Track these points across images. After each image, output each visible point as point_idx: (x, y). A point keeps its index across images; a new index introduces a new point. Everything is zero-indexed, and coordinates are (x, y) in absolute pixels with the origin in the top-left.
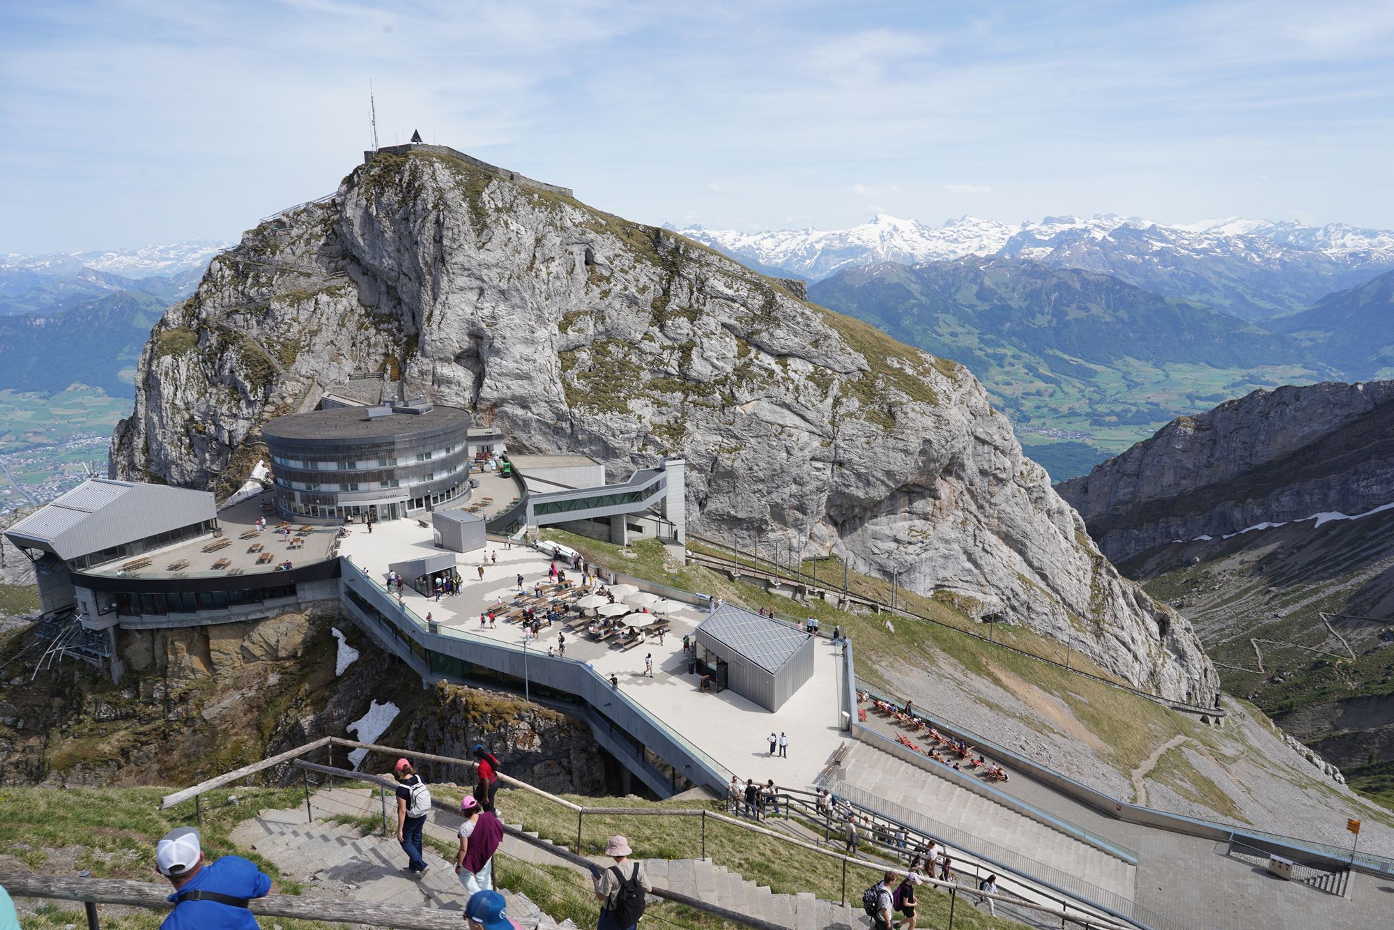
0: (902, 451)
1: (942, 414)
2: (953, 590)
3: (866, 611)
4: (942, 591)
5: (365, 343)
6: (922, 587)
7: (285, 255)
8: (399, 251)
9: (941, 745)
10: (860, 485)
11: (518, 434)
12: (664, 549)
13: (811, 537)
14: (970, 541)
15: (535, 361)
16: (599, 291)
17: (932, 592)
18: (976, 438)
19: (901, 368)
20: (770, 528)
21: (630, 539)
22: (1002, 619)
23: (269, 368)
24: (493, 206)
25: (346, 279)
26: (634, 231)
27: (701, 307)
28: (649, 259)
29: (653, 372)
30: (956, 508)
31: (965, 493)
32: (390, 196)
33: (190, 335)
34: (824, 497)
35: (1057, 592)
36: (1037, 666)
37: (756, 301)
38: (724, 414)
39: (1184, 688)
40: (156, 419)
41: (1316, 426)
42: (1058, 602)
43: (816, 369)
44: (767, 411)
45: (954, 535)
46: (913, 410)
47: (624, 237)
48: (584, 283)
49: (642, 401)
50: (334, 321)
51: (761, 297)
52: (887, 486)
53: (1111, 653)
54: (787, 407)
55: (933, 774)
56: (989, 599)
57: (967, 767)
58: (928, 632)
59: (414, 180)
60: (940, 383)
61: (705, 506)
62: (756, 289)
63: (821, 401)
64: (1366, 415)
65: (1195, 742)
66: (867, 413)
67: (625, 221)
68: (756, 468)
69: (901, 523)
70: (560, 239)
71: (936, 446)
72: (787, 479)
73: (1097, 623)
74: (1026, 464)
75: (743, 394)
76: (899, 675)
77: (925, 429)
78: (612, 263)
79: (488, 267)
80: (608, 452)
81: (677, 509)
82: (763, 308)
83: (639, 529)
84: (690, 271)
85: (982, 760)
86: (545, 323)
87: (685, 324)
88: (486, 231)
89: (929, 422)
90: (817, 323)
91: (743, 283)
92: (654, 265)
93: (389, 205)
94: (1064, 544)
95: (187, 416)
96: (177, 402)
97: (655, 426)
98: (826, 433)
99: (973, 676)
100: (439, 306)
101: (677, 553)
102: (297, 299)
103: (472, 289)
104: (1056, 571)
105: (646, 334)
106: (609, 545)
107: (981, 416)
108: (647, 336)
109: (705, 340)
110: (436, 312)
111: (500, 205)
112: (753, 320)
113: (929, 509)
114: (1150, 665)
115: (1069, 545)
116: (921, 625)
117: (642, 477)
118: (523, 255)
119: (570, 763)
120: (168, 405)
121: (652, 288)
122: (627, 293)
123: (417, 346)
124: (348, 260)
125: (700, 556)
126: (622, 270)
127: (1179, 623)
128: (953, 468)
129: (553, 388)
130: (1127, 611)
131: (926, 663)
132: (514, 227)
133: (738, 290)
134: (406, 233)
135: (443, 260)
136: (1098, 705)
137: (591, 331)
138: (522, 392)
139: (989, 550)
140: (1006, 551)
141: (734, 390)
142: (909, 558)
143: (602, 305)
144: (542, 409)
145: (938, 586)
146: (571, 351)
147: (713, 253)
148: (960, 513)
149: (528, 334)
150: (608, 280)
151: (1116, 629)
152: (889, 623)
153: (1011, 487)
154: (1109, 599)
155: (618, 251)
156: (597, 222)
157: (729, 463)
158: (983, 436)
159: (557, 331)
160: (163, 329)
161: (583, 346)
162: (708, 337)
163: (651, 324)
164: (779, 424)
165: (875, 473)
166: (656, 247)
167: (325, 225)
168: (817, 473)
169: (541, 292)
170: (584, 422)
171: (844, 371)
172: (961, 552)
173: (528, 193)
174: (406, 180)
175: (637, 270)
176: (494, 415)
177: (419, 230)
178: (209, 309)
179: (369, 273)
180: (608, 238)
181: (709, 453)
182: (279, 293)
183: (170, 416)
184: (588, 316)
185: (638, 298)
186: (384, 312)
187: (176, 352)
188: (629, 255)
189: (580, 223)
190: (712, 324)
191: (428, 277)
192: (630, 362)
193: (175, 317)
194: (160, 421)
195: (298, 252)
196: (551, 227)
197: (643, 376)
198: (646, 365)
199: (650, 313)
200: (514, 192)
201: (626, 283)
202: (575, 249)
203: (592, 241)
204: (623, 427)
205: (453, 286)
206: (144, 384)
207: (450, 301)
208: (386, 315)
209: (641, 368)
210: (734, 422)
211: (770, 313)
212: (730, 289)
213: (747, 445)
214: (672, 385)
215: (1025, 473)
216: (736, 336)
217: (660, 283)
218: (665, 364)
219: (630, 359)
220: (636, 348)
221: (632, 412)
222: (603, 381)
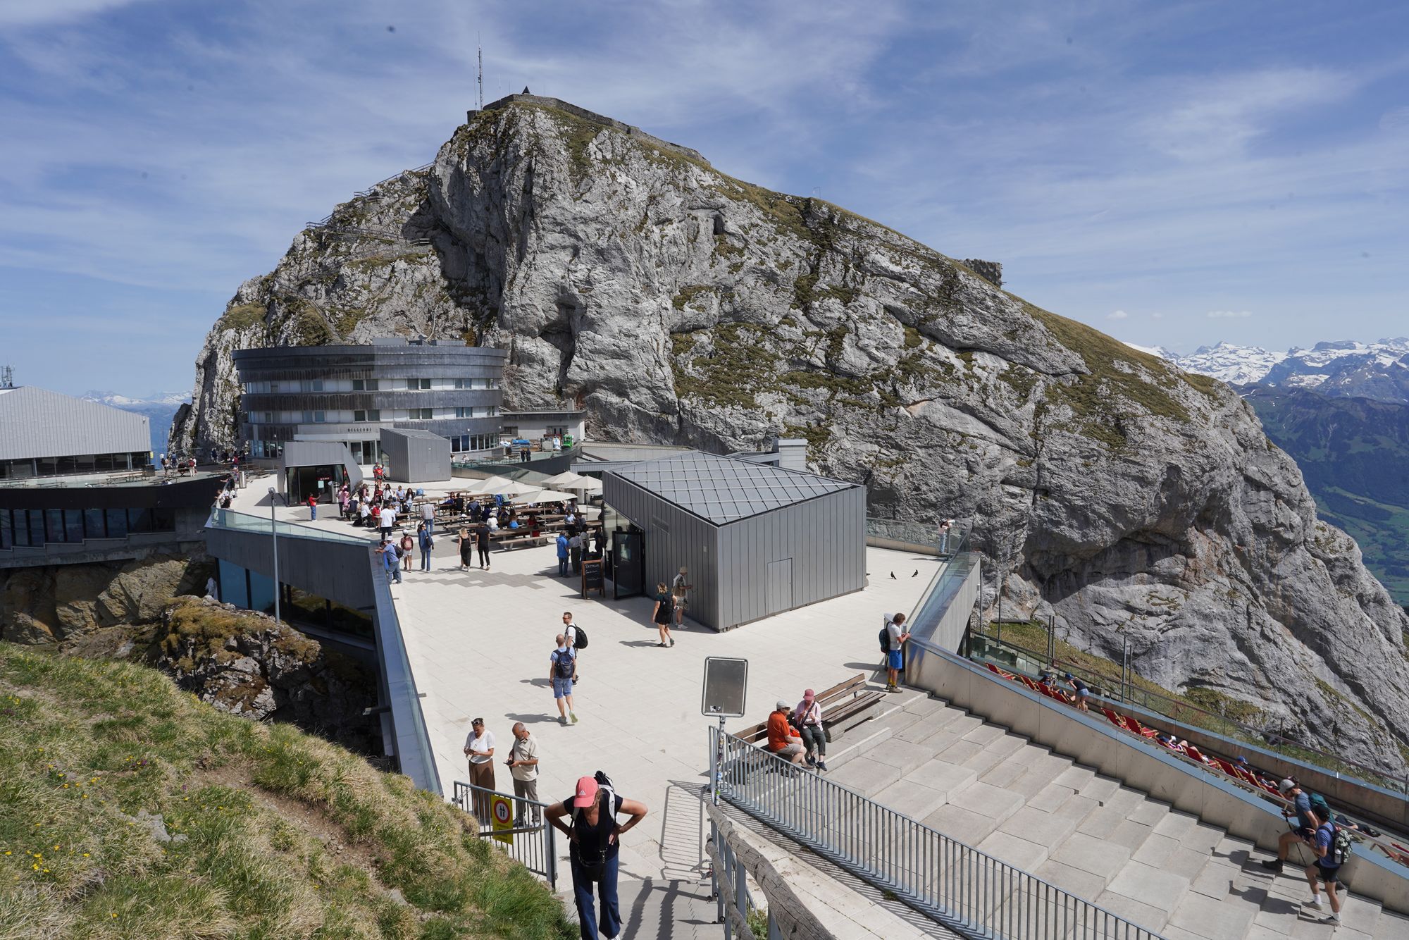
1: (1196, 433)
4: (1201, 689)
5: (444, 317)
6: (1170, 679)
7: (372, 224)
8: (487, 209)
10: (1075, 523)
11: (610, 427)
13: (1005, 591)
14: (1243, 621)
15: (636, 337)
16: (728, 263)
17: (1186, 688)
18: (1248, 479)
19: (1135, 375)
22: (1293, 738)
23: (324, 334)
24: (599, 156)
25: (430, 247)
26: (779, 202)
27: (859, 287)
28: (795, 231)
29: (792, 362)
30: (1220, 573)
31: (1233, 555)
32: (484, 148)
33: (260, 309)
34: (1023, 535)
35: (1379, 712)
37: (931, 281)
38: (883, 417)
40: (207, 396)
42: (1382, 728)
43: (1012, 368)
44: (941, 414)
45: (1216, 609)
46: (1152, 425)
47: (767, 207)
48: (709, 254)
49: (774, 396)
50: (410, 291)
51: (938, 276)
52: (1114, 527)
54: (971, 411)
59: (510, 128)
60: (1192, 398)
62: (933, 268)
66: (1085, 425)
67: (768, 191)
68: (924, 488)
69: (1137, 587)
70: (682, 200)
71: (1187, 476)
72: (969, 505)
74: (1323, 530)
75: (910, 392)
77: (1171, 452)
78: (747, 233)
79: (585, 221)
82: (940, 289)
84: (847, 245)
86: (654, 294)
87: (836, 306)
88: (585, 181)
89: (1177, 443)
90: (1014, 308)
91: (916, 260)
92: (800, 238)
93: (482, 158)
94: (1387, 647)
95: (237, 394)
96: (231, 378)
97: (790, 429)
98: (1026, 449)
100: (523, 267)
102: (370, 266)
103: (564, 248)
104: (1376, 682)
105: (785, 317)
107: (1256, 450)
108: (787, 320)
109: (861, 325)
110: (521, 274)
111: (609, 156)
113: (1179, 570)
115: (1394, 649)
118: (631, 212)
120: (220, 382)
121: (797, 264)
122: (764, 267)
123: (496, 315)
124: (439, 230)
126: (759, 242)
128: (1213, 514)
129: (659, 371)
132: (622, 179)
133: (907, 267)
134: (497, 188)
135: (531, 214)
137: (715, 310)
138: (619, 374)
139: (1271, 635)
140: (1298, 646)
141: (898, 386)
142: (1150, 634)
143: (731, 280)
144: (643, 396)
145: (1192, 683)
146: (688, 332)
147: (876, 225)
148: (1226, 581)
149: (630, 304)
153: (1300, 556)
155: (754, 220)
156: (732, 189)
157: (888, 479)
158: (1258, 477)
159: (669, 306)
160: (235, 304)
161: (704, 327)
162: (866, 322)
163: (793, 306)
164: (958, 432)
165: (1096, 507)
166: (804, 218)
167: (420, 194)
168: (1012, 501)
169: (650, 256)
170: (695, 416)
171: (1051, 372)
172: (1228, 635)
173: (647, 149)
174: (501, 129)
175: (778, 242)
176: (583, 402)
177: (508, 181)
178: (282, 281)
179: (460, 243)
180: (745, 206)
181: (860, 465)
182: (355, 260)
183: (220, 392)
184: (712, 293)
185: (777, 275)
186: (470, 285)
187: (240, 325)
188: (770, 225)
189: (710, 187)
190: (872, 306)
191: (515, 235)
192: (763, 349)
193: (250, 292)
194: (211, 399)
195: (386, 221)
196: (671, 186)
197: (778, 367)
198: (784, 353)
199: (792, 293)
200: (628, 145)
201: (764, 257)
202: (701, 214)
203: (723, 206)
204: (746, 425)
205: (543, 244)
206: (205, 362)
207: (538, 261)
208: (472, 288)
209: (776, 357)
210: (896, 427)
211: (949, 295)
212: (897, 265)
213: (913, 456)
214: (816, 379)
215: (1323, 541)
216: (903, 323)
217: (808, 260)
218: (807, 353)
219: (763, 346)
220: (771, 334)
221: (759, 407)
222: (726, 370)
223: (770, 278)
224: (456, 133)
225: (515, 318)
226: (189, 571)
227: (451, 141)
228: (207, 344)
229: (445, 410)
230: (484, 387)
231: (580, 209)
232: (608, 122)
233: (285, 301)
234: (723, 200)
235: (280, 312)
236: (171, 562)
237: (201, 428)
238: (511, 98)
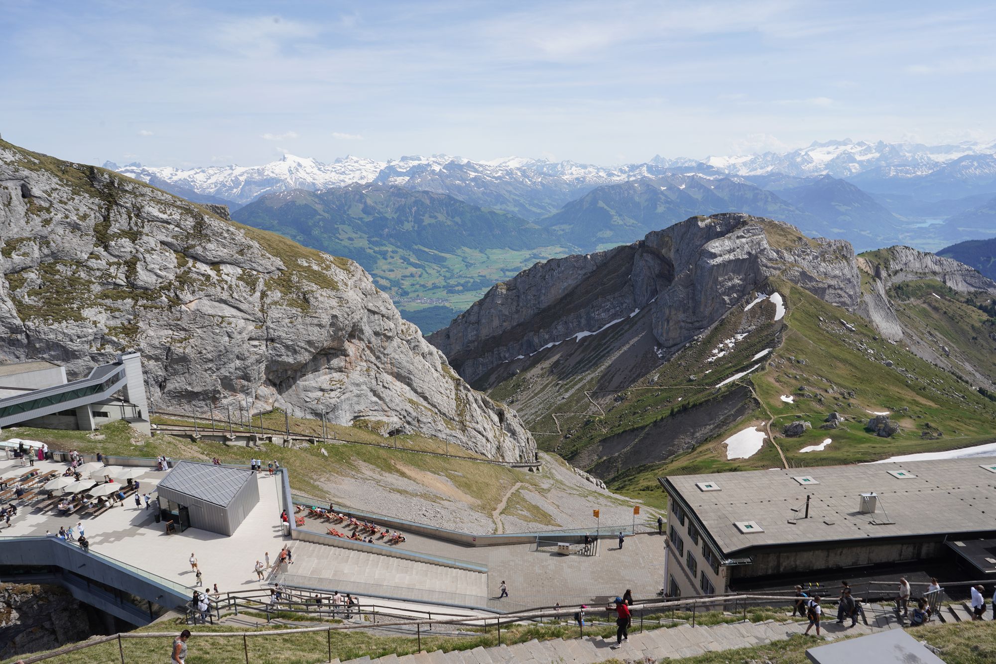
0: (317, 325)
1: (343, 296)
2: (366, 418)
3: (306, 445)
4: (359, 420)
6: (345, 420)
9: (360, 528)
10: (290, 353)
12: (130, 427)
13: (256, 398)
14: (374, 382)
16: (40, 220)
17: (352, 422)
18: (369, 310)
19: (309, 266)
20: (222, 396)
21: (96, 424)
22: (401, 431)
26: (68, 169)
27: (141, 229)
28: (87, 191)
29: (102, 284)
30: (361, 361)
31: (366, 349)
34: (263, 367)
35: (435, 407)
36: (428, 458)
37: (187, 222)
38: (172, 312)
39: (517, 452)
41: (570, 282)
42: (436, 413)
43: (244, 271)
44: (207, 306)
45: (362, 379)
46: (321, 295)
47: (60, 174)
48: (23, 214)
49: (95, 310)
51: (191, 219)
52: (309, 352)
53: (473, 440)
54: (222, 301)
55: (353, 550)
56: (391, 419)
57: (378, 539)
58: (352, 450)
60: (338, 274)
61: (165, 387)
62: (187, 213)
63: (251, 295)
64: (593, 273)
65: (527, 485)
66: (288, 300)
67: (58, 160)
68: (204, 352)
69: (324, 377)
71: (341, 319)
72: (231, 356)
73: (462, 422)
74: (405, 324)
75: (186, 296)
76: (334, 485)
77: (332, 308)
78: (50, 196)
80: (68, 355)
81: (137, 392)
82: (194, 227)
83: (105, 415)
84: (127, 201)
85: (387, 532)
87: (127, 243)
89: (334, 302)
90: (240, 236)
91: (175, 209)
92: (91, 196)
94: (436, 374)
97: (110, 329)
98: (259, 319)
99: (387, 474)
101: (143, 429)
104: (432, 393)
105: (91, 254)
106: (76, 432)
107: (370, 295)
108: (93, 256)
109: (147, 256)
112: (187, 237)
113: (343, 364)
114: (496, 443)
115: (438, 374)
116: (346, 446)
117: (101, 372)
119: (52, 624)
121: (93, 216)
122: (68, 220)
125: (165, 427)
126: (61, 202)
127: (510, 413)
128: (355, 333)
129: (4, 306)
130: (479, 411)
131: (353, 473)
133: (171, 214)
136: (468, 476)
137: (36, 254)
139: (387, 386)
140: (399, 385)
141: (178, 293)
142: (333, 401)
143: (45, 231)
145: (355, 417)
146: (18, 272)
147: (144, 186)
148: (364, 364)
150: (48, 210)
151: (474, 424)
152: (323, 450)
153: (396, 341)
154: (468, 405)
155: (54, 186)
156: (29, 161)
157: (181, 350)
158: (373, 309)
162: (150, 253)
163: (96, 245)
164: (219, 316)
165: (299, 343)
166: (91, 181)
168: (255, 349)
170: (39, 332)
171: (266, 271)
172: (369, 390)
175: (76, 201)
180: (43, 175)
181: (162, 345)
184: (32, 242)
185: (80, 225)
188: (66, 188)
189: (12, 162)
190: (152, 242)
192: (79, 278)
197: (93, 289)
198: (95, 279)
199: (93, 236)
201: (67, 213)
202: (10, 184)
203: (27, 177)
204: (79, 333)
209: (91, 282)
210: (181, 318)
211: (200, 231)
212: (164, 213)
213: (195, 334)
214: (122, 294)
215: (405, 330)
216: (174, 251)
217: (100, 212)
218: (113, 277)
219: (79, 276)
220: (83, 266)
221: (86, 319)
222: (55, 296)
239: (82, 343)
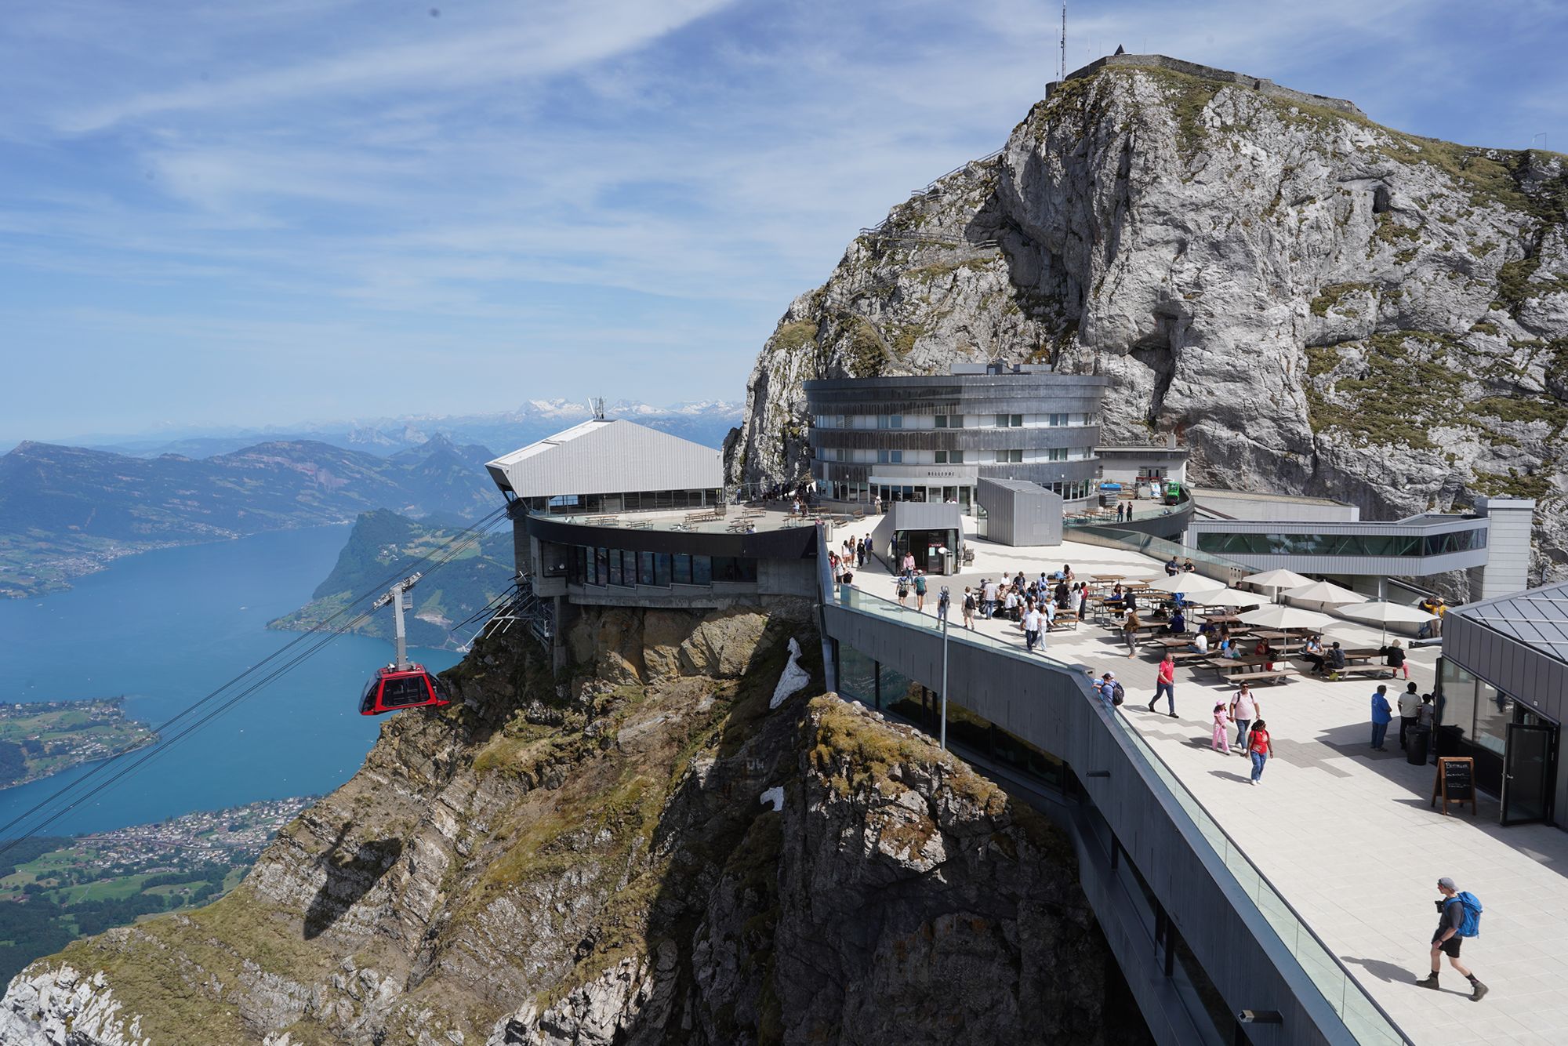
5: (1011, 332)
7: (931, 227)
8: (1069, 201)
11: (1217, 468)
15: (1259, 353)
16: (1394, 250)
23: (880, 354)
24: (1217, 123)
25: (998, 250)
26: (1476, 160)
28: (1502, 199)
29: (1488, 385)
32: (1068, 127)
33: (811, 327)
40: (758, 422)
47: (1456, 170)
48: (1366, 239)
49: (1459, 432)
50: (973, 303)
59: (1102, 99)
67: (1459, 147)
70: (1330, 169)
78: (1424, 208)
79: (1197, 208)
80: (1380, 511)
86: (1285, 296)
88: (1197, 157)
92: (1509, 209)
93: (1065, 139)
95: (788, 419)
96: (781, 402)
97: (1482, 478)
100: (1114, 270)
102: (929, 275)
103: (1167, 243)
105: (1480, 322)
108: (1484, 326)
110: (1110, 279)
111: (1230, 121)
118: (1258, 192)
120: (771, 406)
121: (1503, 246)
122: (1449, 254)
123: (1076, 329)
124: (1007, 229)
126: (1443, 219)
129: (1289, 398)
132: (1248, 149)
134: (1083, 174)
135: (1128, 204)
137: (1371, 314)
138: (1232, 401)
143: (1397, 274)
144: (1265, 430)
146: (1331, 345)
149: (1252, 311)
155: (1436, 190)
156: (1403, 148)
160: (786, 322)
161: (1354, 338)
163: (1494, 305)
166: (1518, 180)
167: (986, 188)
169: (1283, 248)
170: (1338, 457)
173: (1281, 108)
174: (1091, 101)
175: (1474, 217)
176: (1182, 436)
177: (1099, 165)
178: (835, 296)
179: (1032, 243)
180: (1422, 171)
182: (913, 269)
183: (771, 417)
184: (1368, 292)
185: (1471, 263)
186: (1042, 292)
187: (791, 346)
188: (1461, 195)
189: (1371, 148)
191: (1104, 230)
192: (1442, 367)
193: (801, 308)
194: (761, 424)
195: (947, 222)
196: (1314, 153)
197: (1466, 391)
198: (1476, 372)
199: (1493, 288)
200: (1257, 104)
202: (1356, 186)
203: (1390, 173)
204: (1414, 471)
205: (1139, 239)
206: (755, 384)
207: (1132, 261)
208: (1045, 296)
209: (1464, 378)
214: (1529, 409)
217: (1521, 239)
218: (1515, 372)
219: (1444, 363)
220: (1457, 345)
221: (1435, 447)
222: (1385, 395)
223: (1460, 268)
224: (1032, 112)
225: (1100, 333)
226: (770, 627)
227: (1026, 121)
228: (757, 365)
229: (1037, 451)
230: (1081, 424)
231: (1192, 192)
232: (1229, 77)
233: (838, 317)
234: (1391, 165)
235: (833, 329)
236: (751, 614)
237: (751, 455)
238: (1102, 62)
239: (1415, 493)
